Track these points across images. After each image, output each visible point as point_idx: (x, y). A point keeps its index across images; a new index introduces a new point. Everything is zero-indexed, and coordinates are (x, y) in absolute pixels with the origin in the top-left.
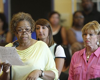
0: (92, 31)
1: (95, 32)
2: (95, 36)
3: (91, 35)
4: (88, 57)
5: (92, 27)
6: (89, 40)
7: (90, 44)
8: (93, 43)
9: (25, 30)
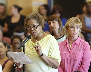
4: (71, 46)
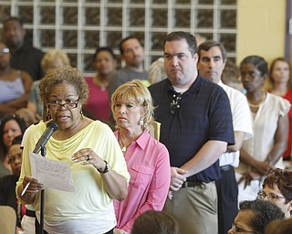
0: (131, 99)
1: (137, 102)
2: (137, 109)
3: (129, 106)
5: (131, 91)
6: (125, 116)
7: (126, 125)
8: (132, 121)
9: (64, 102)
